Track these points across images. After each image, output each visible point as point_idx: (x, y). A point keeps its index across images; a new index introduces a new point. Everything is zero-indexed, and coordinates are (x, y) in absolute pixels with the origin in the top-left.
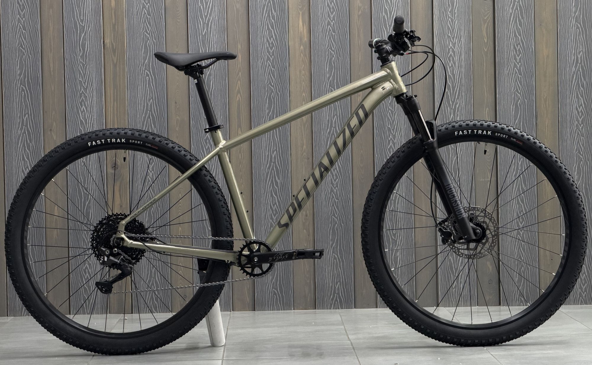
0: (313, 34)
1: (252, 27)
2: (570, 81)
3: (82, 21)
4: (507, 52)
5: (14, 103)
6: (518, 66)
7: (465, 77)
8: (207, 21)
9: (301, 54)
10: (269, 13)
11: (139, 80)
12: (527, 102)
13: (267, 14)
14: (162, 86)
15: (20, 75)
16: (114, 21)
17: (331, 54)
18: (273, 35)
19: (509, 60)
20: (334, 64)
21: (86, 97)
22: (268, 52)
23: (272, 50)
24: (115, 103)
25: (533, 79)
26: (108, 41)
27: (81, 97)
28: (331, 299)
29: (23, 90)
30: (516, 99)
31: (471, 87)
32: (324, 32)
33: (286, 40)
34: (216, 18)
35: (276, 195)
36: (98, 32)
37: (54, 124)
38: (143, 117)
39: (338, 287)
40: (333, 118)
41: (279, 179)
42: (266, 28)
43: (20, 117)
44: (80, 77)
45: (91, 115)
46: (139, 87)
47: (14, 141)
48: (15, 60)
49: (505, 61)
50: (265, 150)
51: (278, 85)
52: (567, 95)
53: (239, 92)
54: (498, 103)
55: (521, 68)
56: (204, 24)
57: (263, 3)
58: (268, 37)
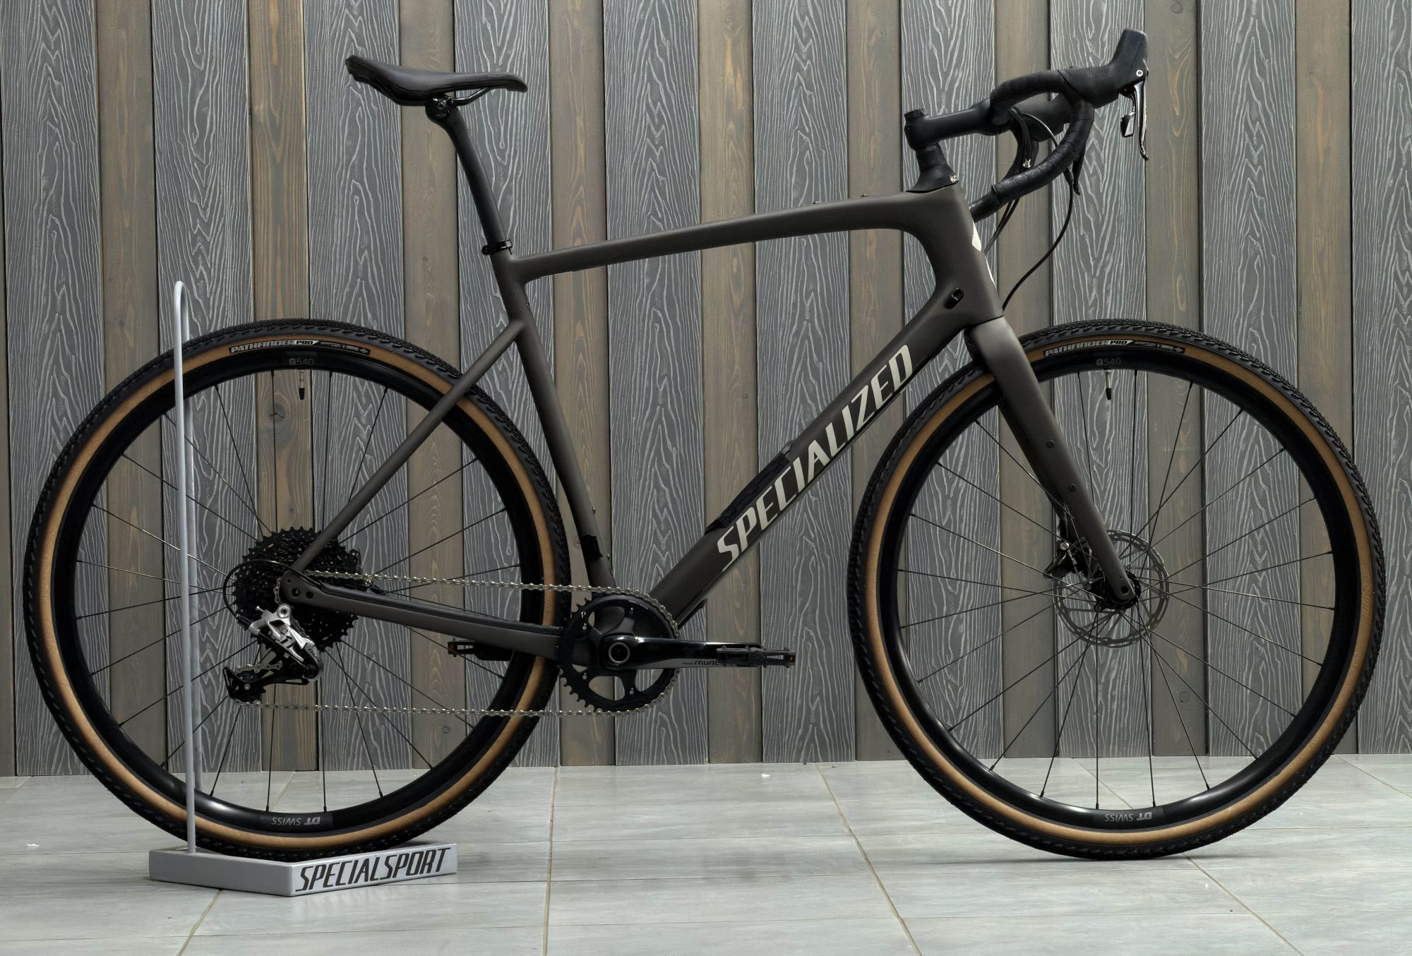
0: (758, 93)
1: (610, 74)
2: (1379, 210)
3: (198, 59)
4: (1229, 140)
5: (33, 257)
6: (1256, 174)
7: (1126, 200)
8: (501, 60)
9: (729, 142)
10: (652, 42)
11: (337, 204)
12: (1277, 259)
13: (647, 45)
14: (393, 218)
15: (47, 190)
16: (275, 57)
17: (802, 141)
18: (662, 94)
19: (1233, 157)
20: (810, 164)
21: (207, 244)
22: (651, 136)
23: (660, 133)
24: (279, 259)
25: (1293, 205)
26: (262, 107)
27: (194, 243)
28: (798, 737)
29: (55, 227)
30: (1251, 252)
31: (1141, 224)
32: (786, 89)
33: (693, 110)
34: (525, 54)
35: (667, 484)
36: (238, 85)
37: (131, 309)
38: (345, 294)
39: (817, 709)
40: (807, 299)
41: (674, 445)
42: (646, 79)
43: (47, 290)
44: (192, 197)
45: (219, 289)
46: (336, 222)
47: (32, 351)
48: (36, 153)
49: (1223, 162)
50: (640, 374)
51: (673, 219)
52: (1372, 245)
53: (578, 233)
54: (1207, 264)
55: (1264, 179)
56: (493, 67)
57: (638, 18)
58: (650, 100)
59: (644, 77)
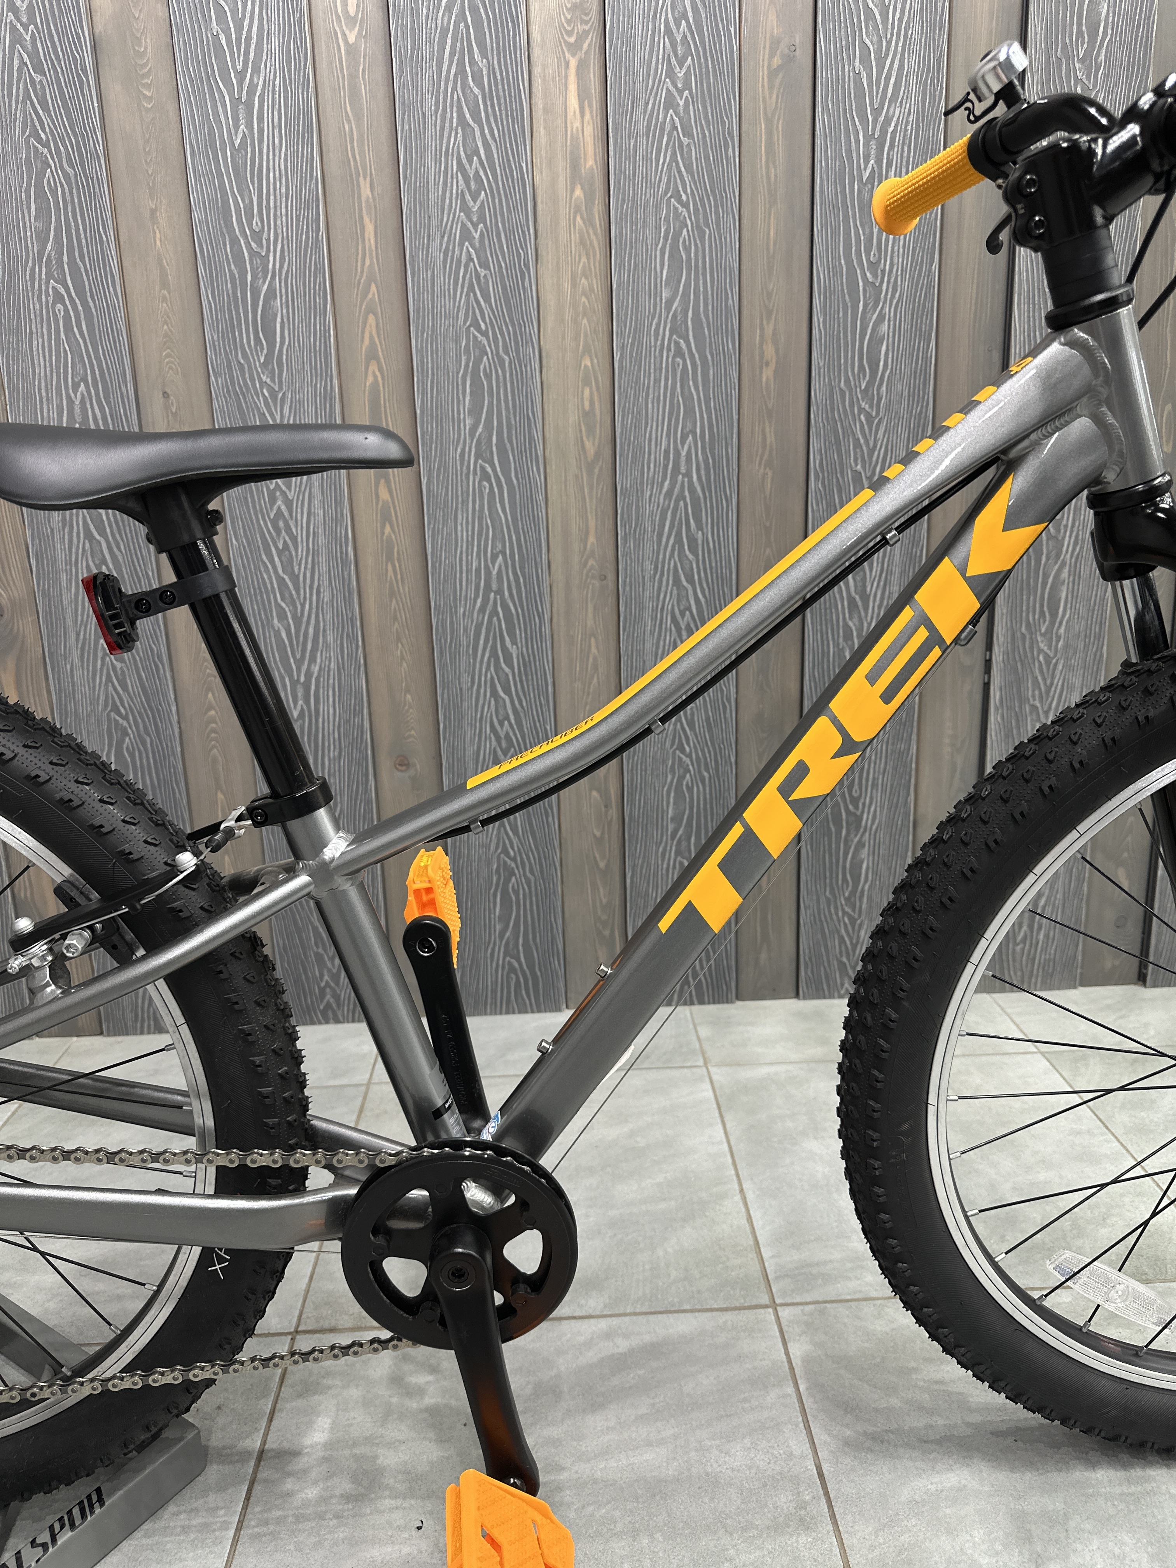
0: (615, 143)
8: (244, 92)
9: (575, 217)
10: (461, 63)
11: (33, 316)
13: (454, 65)
14: (114, 336)
17: (677, 215)
18: (480, 144)
20: (688, 250)
22: (465, 209)
23: (478, 203)
32: (654, 135)
33: (524, 165)
34: (277, 82)
40: (683, 444)
41: (514, 643)
42: (455, 120)
50: (467, 551)
51: (500, 329)
53: (372, 355)
56: (236, 102)
57: (439, 22)
58: (462, 153)
59: (452, 117)
